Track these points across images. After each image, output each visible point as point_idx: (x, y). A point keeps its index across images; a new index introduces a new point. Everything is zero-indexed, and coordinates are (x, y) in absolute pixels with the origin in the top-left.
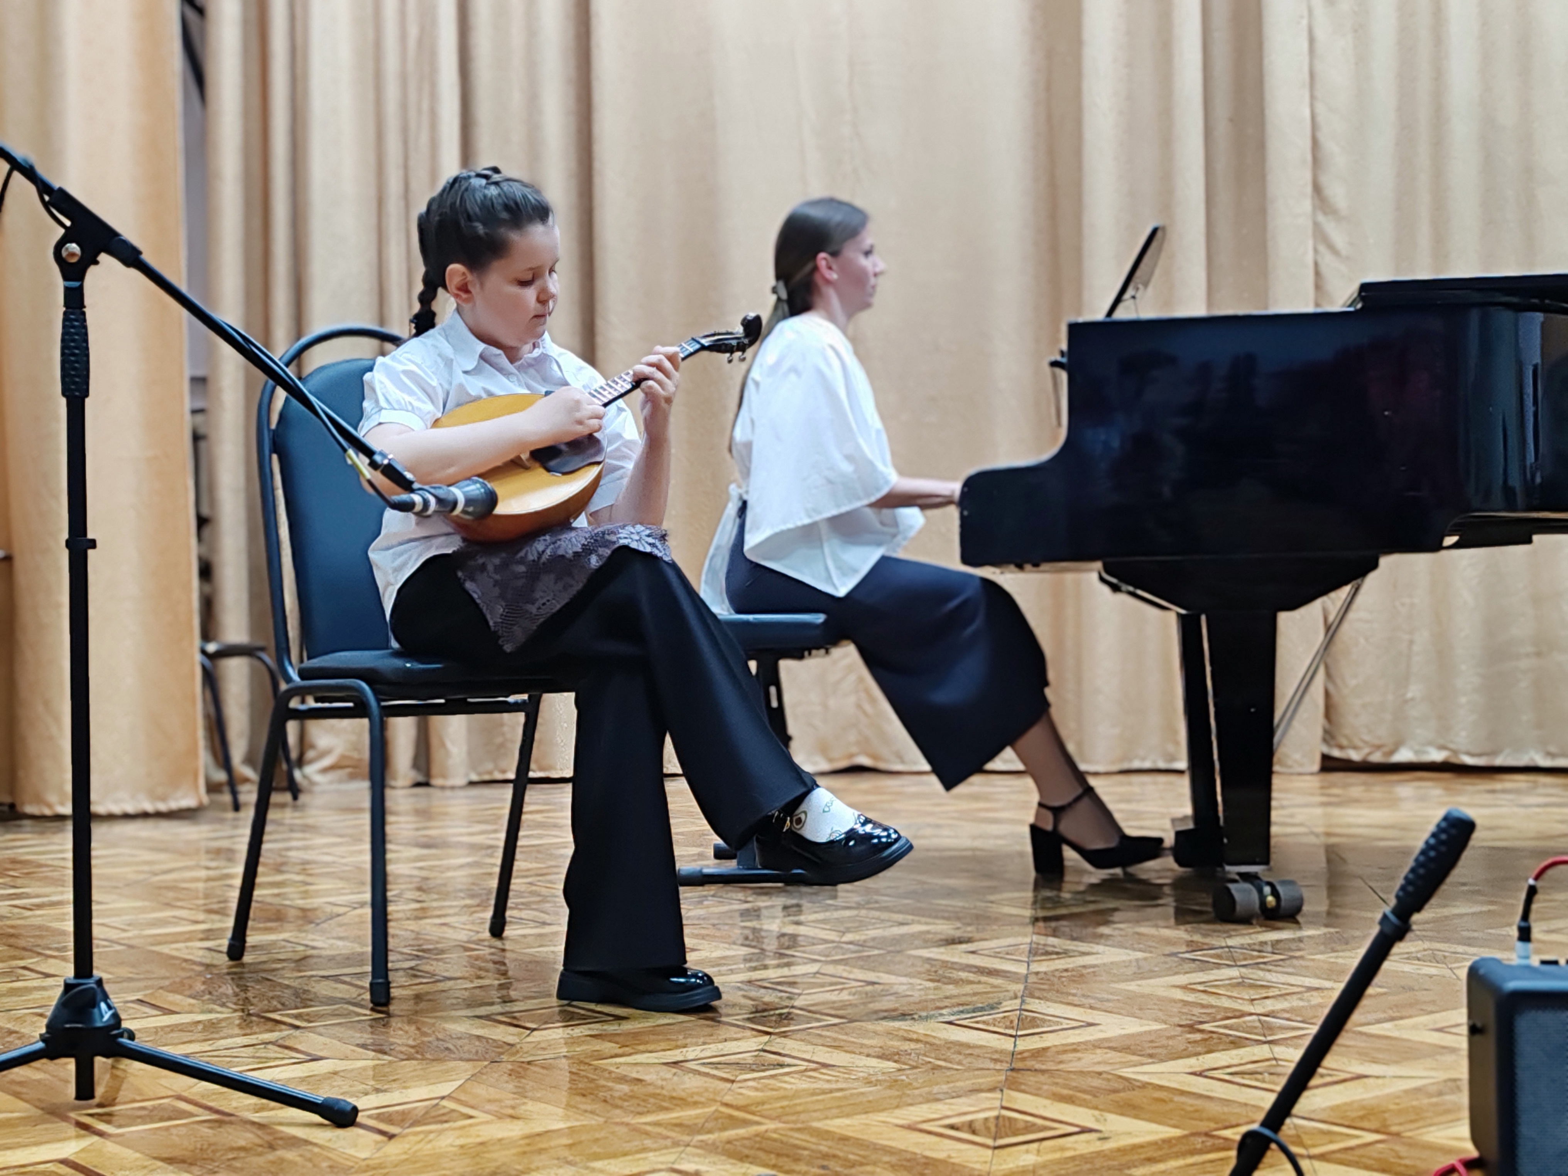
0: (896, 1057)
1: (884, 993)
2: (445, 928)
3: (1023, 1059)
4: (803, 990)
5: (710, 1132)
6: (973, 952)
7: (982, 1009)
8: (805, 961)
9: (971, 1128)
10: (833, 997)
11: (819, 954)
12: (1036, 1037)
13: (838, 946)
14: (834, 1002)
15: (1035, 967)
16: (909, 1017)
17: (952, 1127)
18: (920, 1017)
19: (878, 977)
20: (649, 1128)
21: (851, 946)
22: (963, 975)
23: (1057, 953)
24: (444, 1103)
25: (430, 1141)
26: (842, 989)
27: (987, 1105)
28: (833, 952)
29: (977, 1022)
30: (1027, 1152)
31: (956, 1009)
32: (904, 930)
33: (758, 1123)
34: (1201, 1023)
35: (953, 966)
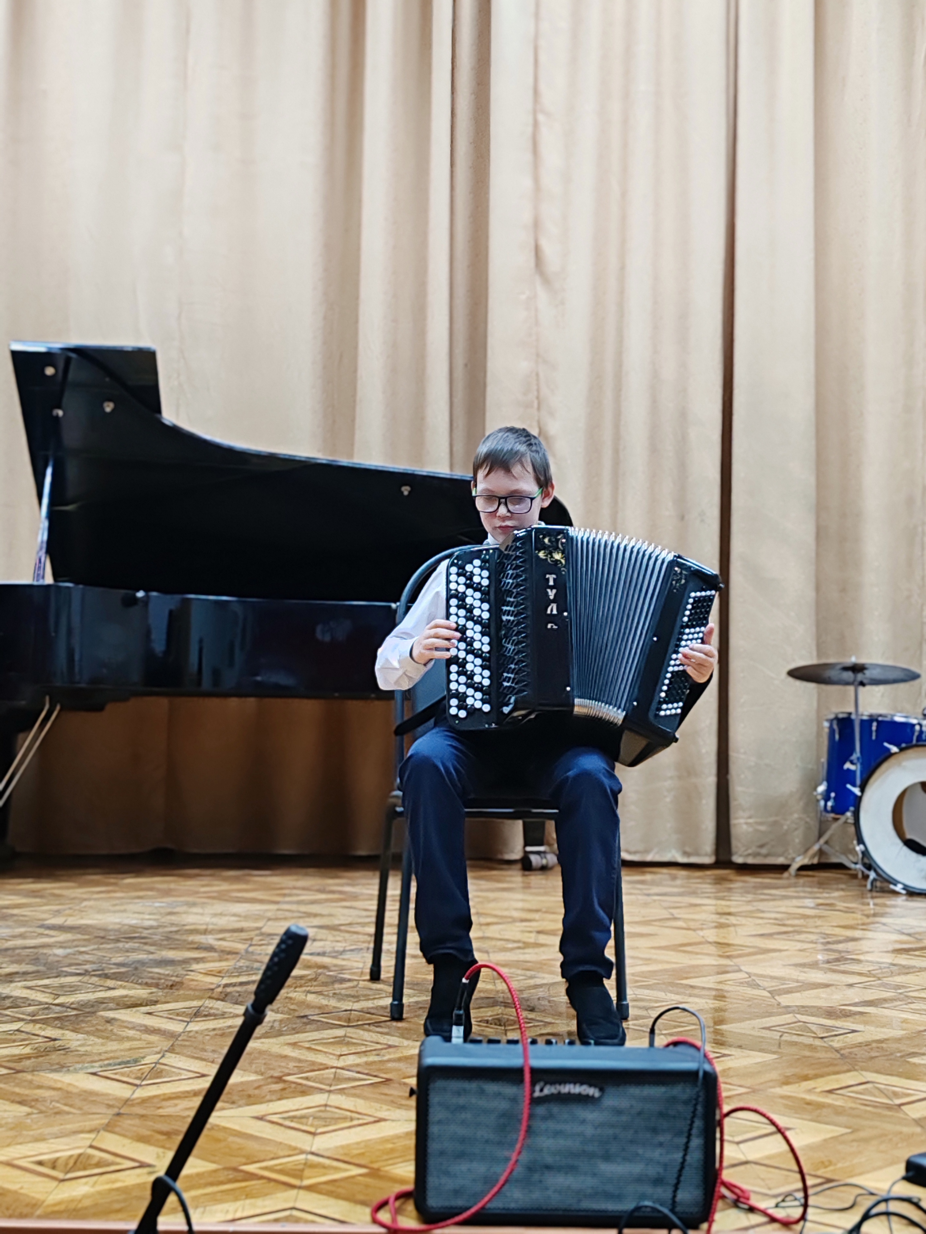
0: (33, 1104)
1: (60, 1048)
3: (132, 1106)
6: (150, 1014)
7: (128, 1062)
8: (14, 1020)
9: (54, 1163)
10: (16, 1051)
11: (28, 1014)
12: (155, 1086)
13: (48, 1007)
14: (14, 1056)
15: (191, 1027)
16: (65, 1069)
17: (40, 1163)
18: (75, 1069)
19: (62, 1034)
21: (57, 1008)
22: (131, 1033)
23: (215, 1015)
26: (27, 1045)
27: (79, 1144)
28: (40, 1012)
29: (116, 1074)
30: (86, 1184)
31: (106, 1062)
32: (109, 994)
34: (289, 1074)
35: (127, 1025)
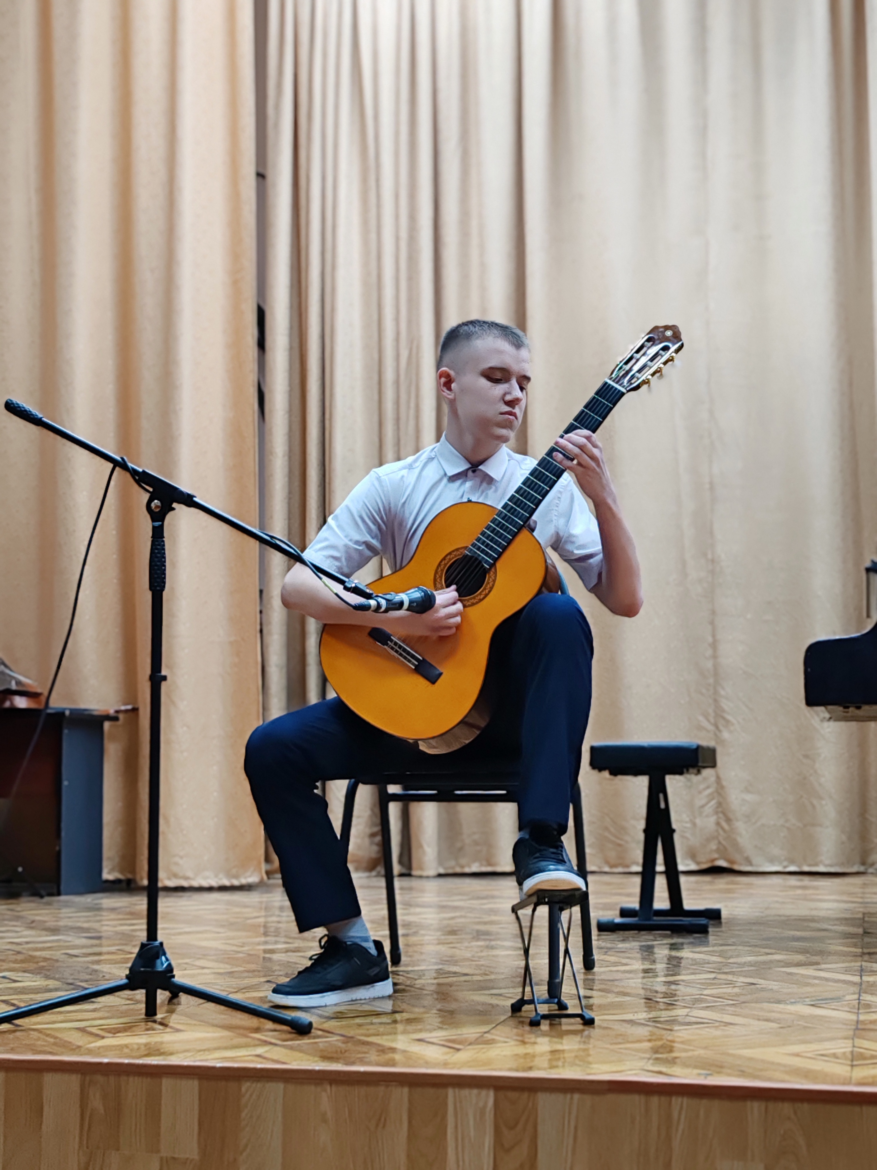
0: (778, 1021)
1: (763, 989)
2: (454, 950)
3: (866, 1024)
4: (707, 987)
5: (661, 1053)
6: (820, 970)
7: (833, 999)
8: (705, 972)
9: (835, 1056)
10: (729, 990)
11: (714, 969)
12: (872, 1014)
13: (725, 965)
14: (730, 993)
15: (865, 978)
16: (783, 1002)
17: (823, 1055)
18: (790, 1002)
19: (757, 981)
20: (622, 1051)
21: (735, 965)
22: (816, 981)
24: (486, 1035)
25: (484, 1053)
26: (734, 987)
27: (843, 1045)
28: (723, 968)
29: (832, 1006)
31: (814, 999)
32: (770, 957)
33: (693, 1050)
35: (809, 977)
